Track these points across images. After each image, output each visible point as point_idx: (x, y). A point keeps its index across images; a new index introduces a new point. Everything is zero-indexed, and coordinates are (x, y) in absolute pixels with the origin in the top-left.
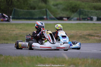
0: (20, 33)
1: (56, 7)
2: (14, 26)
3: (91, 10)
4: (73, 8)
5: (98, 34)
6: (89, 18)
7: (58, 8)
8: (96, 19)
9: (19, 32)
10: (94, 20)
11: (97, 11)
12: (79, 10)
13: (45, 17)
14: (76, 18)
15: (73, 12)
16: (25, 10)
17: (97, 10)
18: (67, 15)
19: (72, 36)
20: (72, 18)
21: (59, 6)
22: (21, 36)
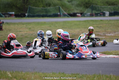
0: (26, 34)
1: (70, 3)
2: (25, 26)
3: (104, 5)
4: (86, 3)
5: (98, 33)
6: (101, 14)
7: (72, 4)
8: (108, 14)
9: (26, 32)
10: (107, 15)
11: (109, 7)
12: (91, 6)
13: (59, 13)
14: (89, 14)
15: (87, 7)
16: (40, 8)
17: (109, 5)
18: (81, 11)
19: (73, 35)
20: (85, 14)
21: (73, 2)
22: (26, 37)
